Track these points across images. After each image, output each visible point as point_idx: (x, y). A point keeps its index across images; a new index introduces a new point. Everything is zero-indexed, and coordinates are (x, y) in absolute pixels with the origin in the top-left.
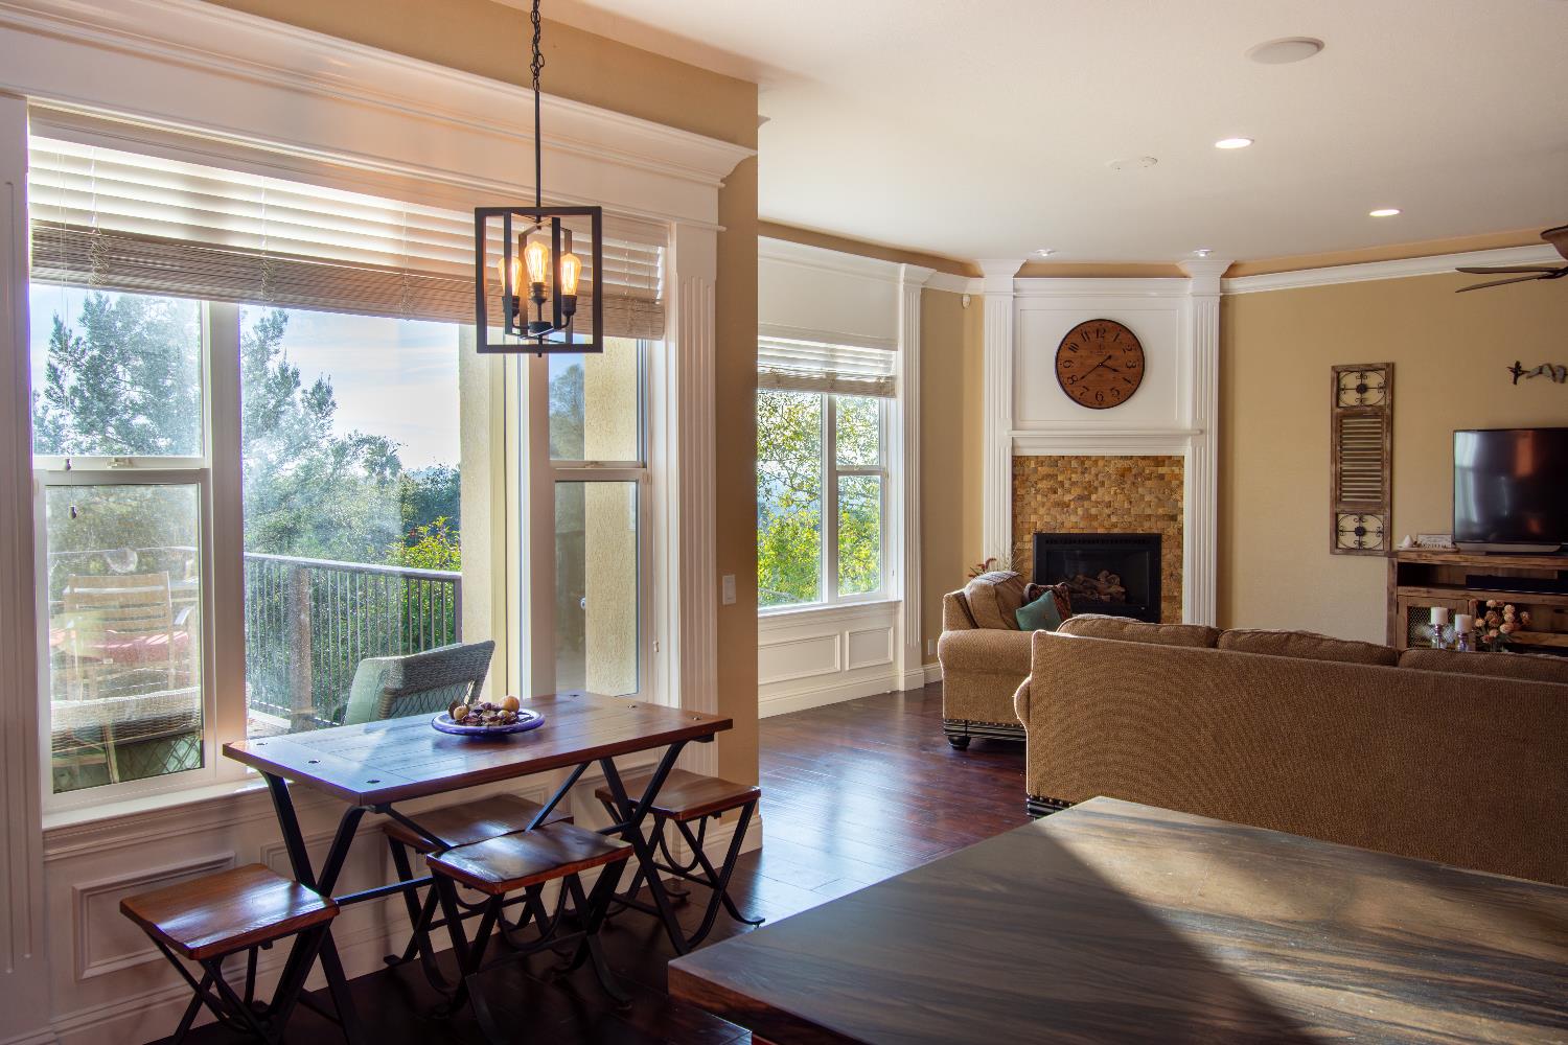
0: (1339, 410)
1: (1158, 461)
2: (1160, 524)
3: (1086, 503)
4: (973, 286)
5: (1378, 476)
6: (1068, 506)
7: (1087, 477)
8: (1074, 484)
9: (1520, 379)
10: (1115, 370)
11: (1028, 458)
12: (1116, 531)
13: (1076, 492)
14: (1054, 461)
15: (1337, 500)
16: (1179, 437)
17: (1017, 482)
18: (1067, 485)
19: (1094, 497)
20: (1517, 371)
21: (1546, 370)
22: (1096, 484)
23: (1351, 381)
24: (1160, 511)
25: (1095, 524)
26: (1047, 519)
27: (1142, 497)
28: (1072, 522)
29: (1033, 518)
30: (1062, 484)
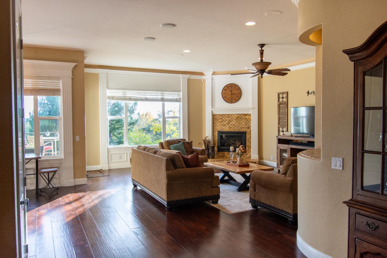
0: (279, 103)
1: (245, 115)
2: (246, 129)
3: (229, 125)
4: (203, 77)
5: (285, 118)
6: (225, 125)
7: (229, 119)
8: (226, 120)
9: (309, 94)
10: (235, 94)
11: (216, 115)
12: (235, 131)
13: (227, 122)
14: (222, 115)
15: (279, 124)
16: (249, 109)
17: (214, 120)
18: (225, 120)
19: (231, 123)
20: (308, 93)
21: (313, 93)
22: (231, 120)
23: (281, 96)
24: (246, 126)
25: (231, 129)
26: (220, 128)
27: (242, 123)
28: (226, 129)
29: (218, 128)
30: (224, 120)
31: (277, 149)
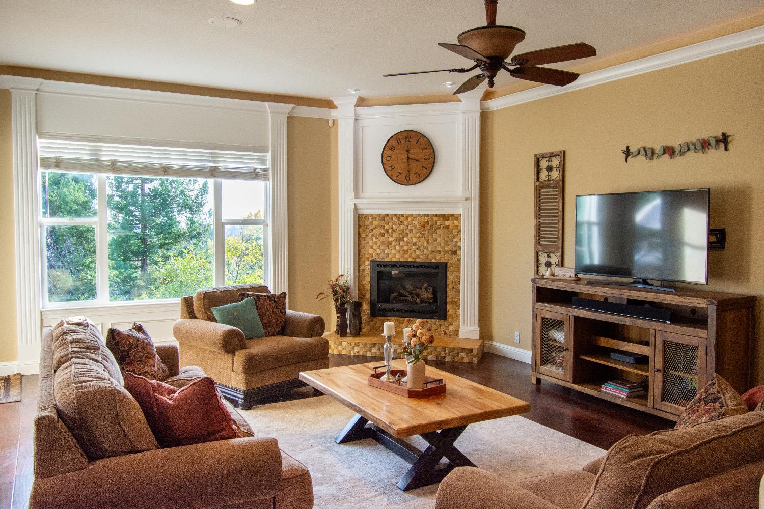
0: (538, 183)
1: (446, 217)
2: (447, 256)
3: (401, 243)
4: (333, 114)
5: (555, 227)
6: (391, 244)
7: (402, 227)
8: (394, 231)
9: (629, 158)
10: (417, 161)
11: (367, 216)
12: (418, 260)
13: (395, 235)
14: (383, 217)
15: (537, 243)
16: (454, 202)
17: (361, 230)
18: (390, 231)
19: (406, 239)
20: (628, 153)
21: (642, 152)
22: (407, 231)
23: (544, 164)
24: (447, 248)
25: (406, 256)
26: (378, 252)
27: (435, 240)
28: (393, 254)
29: (371, 251)
30: (387, 231)
31: (533, 319)
